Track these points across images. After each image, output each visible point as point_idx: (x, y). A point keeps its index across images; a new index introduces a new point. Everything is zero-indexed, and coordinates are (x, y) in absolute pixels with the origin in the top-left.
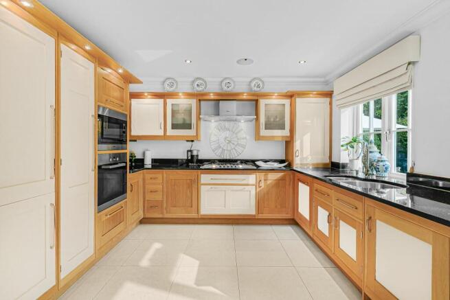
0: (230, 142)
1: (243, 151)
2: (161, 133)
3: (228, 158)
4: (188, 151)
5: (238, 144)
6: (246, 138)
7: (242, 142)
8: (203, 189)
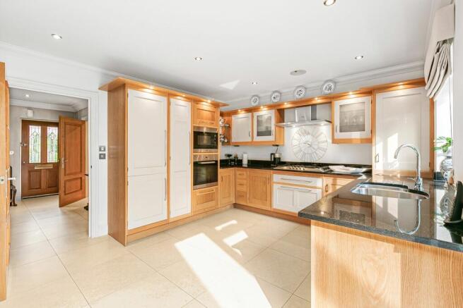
0: (310, 146)
1: (324, 155)
2: (250, 140)
3: (309, 161)
4: (272, 154)
5: (319, 148)
6: (327, 141)
7: (323, 145)
8: (275, 187)
